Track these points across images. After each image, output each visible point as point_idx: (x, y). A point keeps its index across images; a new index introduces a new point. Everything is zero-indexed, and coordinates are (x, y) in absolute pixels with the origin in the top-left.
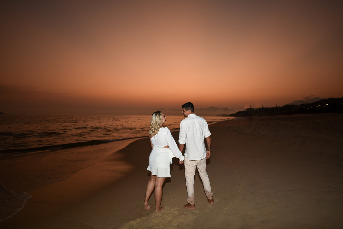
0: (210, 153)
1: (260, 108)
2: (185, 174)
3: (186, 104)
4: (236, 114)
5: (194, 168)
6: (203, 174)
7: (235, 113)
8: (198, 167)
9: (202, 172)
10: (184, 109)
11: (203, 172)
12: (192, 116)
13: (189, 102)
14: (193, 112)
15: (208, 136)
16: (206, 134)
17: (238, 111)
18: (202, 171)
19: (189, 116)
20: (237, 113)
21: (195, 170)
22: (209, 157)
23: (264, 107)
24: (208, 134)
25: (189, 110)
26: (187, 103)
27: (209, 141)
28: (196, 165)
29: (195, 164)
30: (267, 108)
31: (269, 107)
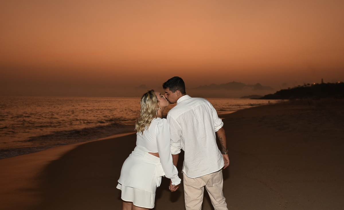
0: (227, 158)
1: (317, 85)
2: (185, 202)
3: (169, 80)
4: (275, 94)
5: (201, 191)
6: (218, 200)
7: (273, 92)
8: (208, 188)
9: (215, 197)
10: (168, 90)
11: (218, 197)
12: (184, 99)
13: (175, 77)
14: (184, 93)
15: (220, 127)
16: (215, 125)
17: (279, 90)
18: (216, 195)
19: (178, 101)
20: (278, 92)
21: (203, 195)
22: (228, 164)
23: (325, 82)
24: (219, 124)
25: (178, 91)
26: (172, 79)
27: (222, 136)
28: (205, 187)
29: (203, 184)
30: (330, 83)
31: (335, 83)
